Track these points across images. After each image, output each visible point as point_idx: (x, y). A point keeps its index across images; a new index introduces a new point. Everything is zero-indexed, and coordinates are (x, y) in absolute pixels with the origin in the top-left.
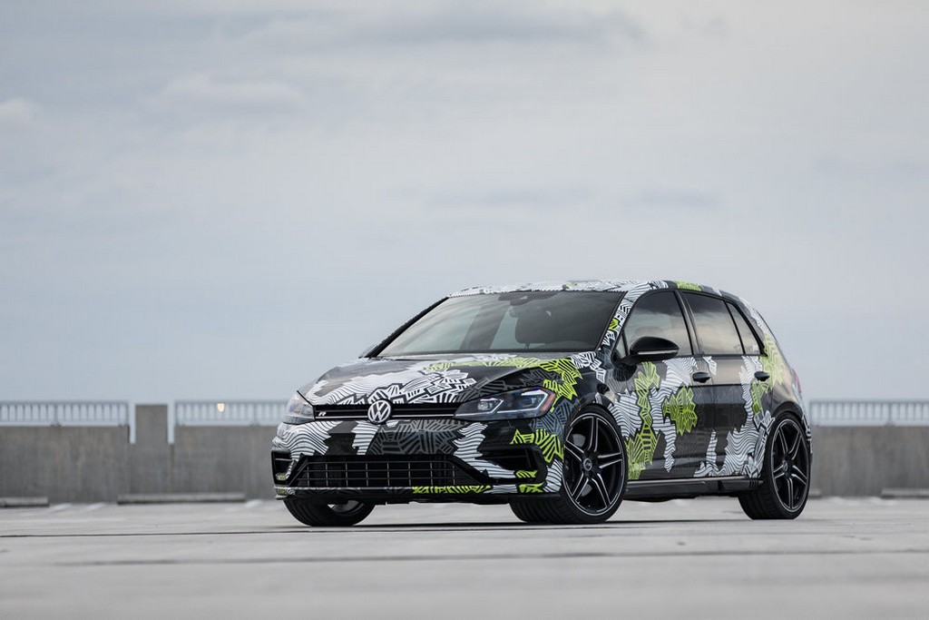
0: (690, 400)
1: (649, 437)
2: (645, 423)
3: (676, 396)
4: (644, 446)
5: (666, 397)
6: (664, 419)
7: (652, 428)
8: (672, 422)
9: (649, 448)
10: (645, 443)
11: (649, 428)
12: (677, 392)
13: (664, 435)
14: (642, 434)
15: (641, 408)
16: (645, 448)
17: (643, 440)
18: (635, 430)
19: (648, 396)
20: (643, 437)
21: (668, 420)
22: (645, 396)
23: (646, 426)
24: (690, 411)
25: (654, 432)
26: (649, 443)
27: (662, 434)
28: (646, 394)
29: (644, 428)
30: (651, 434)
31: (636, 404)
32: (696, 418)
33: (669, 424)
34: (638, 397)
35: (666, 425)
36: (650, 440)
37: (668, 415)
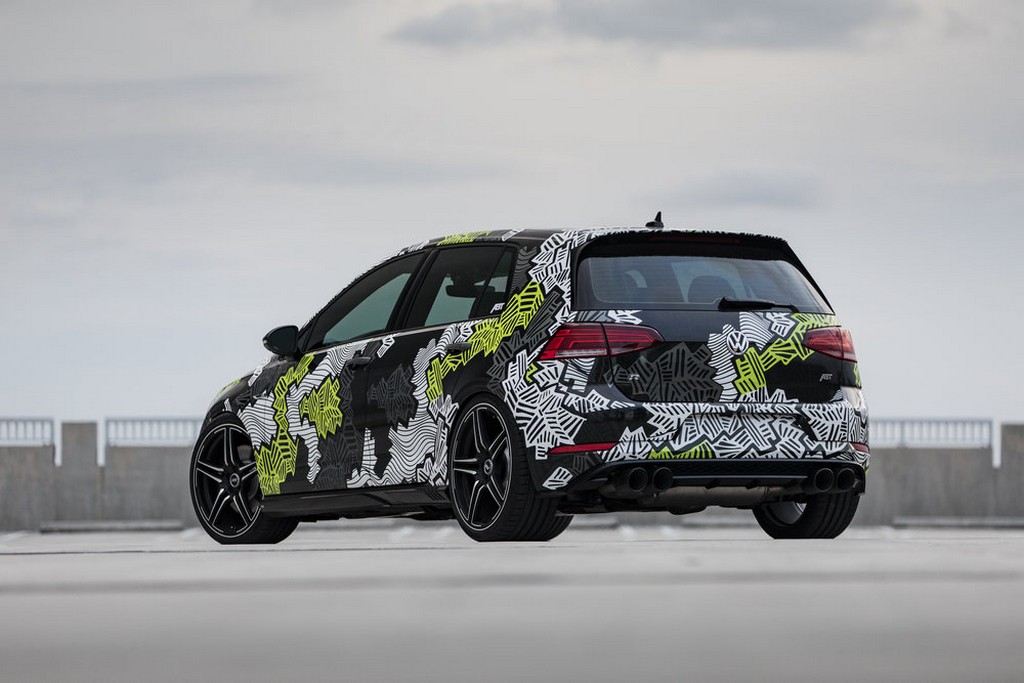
0: (334, 394)
1: (287, 444)
2: (281, 428)
3: (317, 391)
4: (282, 454)
5: (305, 394)
6: (302, 421)
7: (288, 432)
8: (312, 424)
9: (289, 456)
10: (283, 451)
11: (285, 433)
12: (320, 387)
13: (304, 440)
14: (279, 441)
15: (277, 411)
16: (285, 457)
17: (280, 448)
18: (270, 437)
19: (285, 397)
20: (280, 444)
21: (305, 422)
22: (282, 397)
23: (282, 431)
24: (332, 408)
25: (291, 437)
26: (287, 450)
27: (300, 440)
28: (284, 393)
29: (280, 434)
30: (289, 441)
31: (272, 407)
32: (341, 415)
33: (308, 426)
34: (275, 398)
35: (304, 427)
36: (288, 447)
37: (306, 415)
